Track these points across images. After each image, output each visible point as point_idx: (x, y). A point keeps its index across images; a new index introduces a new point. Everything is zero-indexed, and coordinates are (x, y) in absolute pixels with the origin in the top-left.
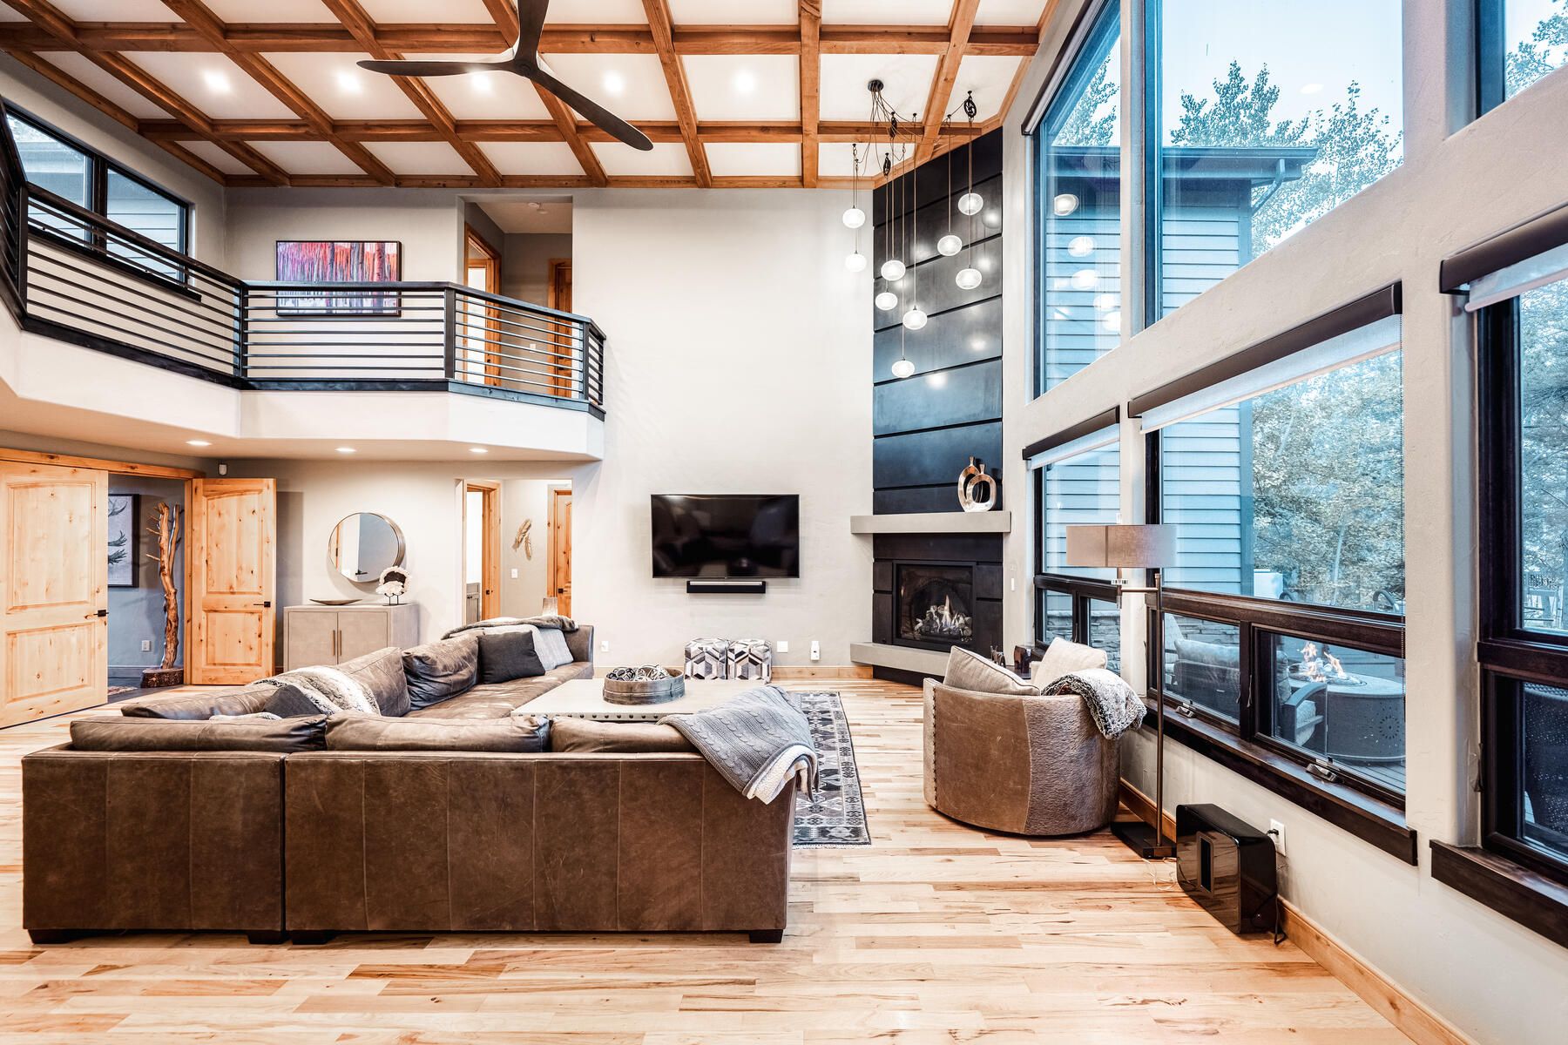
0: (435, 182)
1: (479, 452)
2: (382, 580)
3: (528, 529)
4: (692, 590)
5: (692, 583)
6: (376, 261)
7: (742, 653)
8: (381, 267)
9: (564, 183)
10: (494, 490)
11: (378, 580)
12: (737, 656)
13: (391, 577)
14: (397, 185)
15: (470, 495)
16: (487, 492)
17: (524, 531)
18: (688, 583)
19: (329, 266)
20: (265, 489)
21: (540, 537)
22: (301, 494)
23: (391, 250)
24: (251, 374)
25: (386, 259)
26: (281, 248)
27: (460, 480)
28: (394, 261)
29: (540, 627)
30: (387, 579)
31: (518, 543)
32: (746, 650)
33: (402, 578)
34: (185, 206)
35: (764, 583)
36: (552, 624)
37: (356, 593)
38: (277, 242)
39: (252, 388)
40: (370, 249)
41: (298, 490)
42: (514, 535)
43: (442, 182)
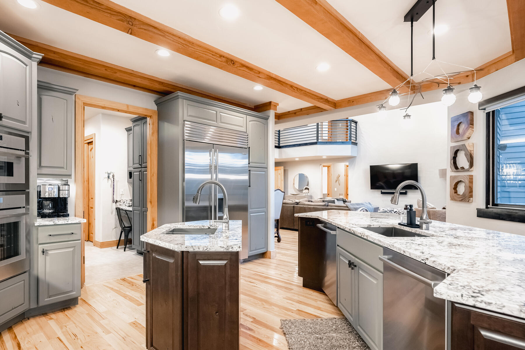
1: (324, 157)
2: (304, 189)
3: (339, 177)
4: (382, 193)
5: (383, 191)
7: (396, 212)
10: (330, 166)
11: (303, 190)
12: (395, 212)
13: (306, 189)
15: (324, 168)
16: (328, 167)
17: (338, 177)
18: (381, 191)
20: (282, 169)
21: (342, 179)
22: (288, 170)
24: (281, 145)
27: (321, 164)
29: (337, 200)
30: (305, 189)
31: (336, 181)
32: (398, 211)
33: (308, 189)
35: (406, 191)
36: (340, 199)
37: (299, 193)
39: (281, 148)
41: (287, 169)
42: (336, 179)
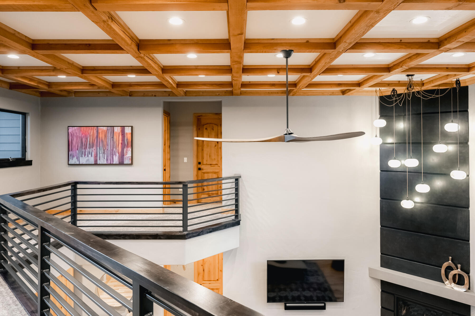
0: (150, 94)
4: (287, 308)
5: (287, 305)
6: (120, 136)
8: (123, 140)
9: (218, 94)
14: (130, 96)
18: (285, 305)
19: (95, 139)
23: (128, 130)
25: (126, 135)
26: (71, 130)
28: (129, 136)
34: (24, 115)
35: (325, 304)
38: (68, 127)
40: (117, 130)
43: (154, 94)
